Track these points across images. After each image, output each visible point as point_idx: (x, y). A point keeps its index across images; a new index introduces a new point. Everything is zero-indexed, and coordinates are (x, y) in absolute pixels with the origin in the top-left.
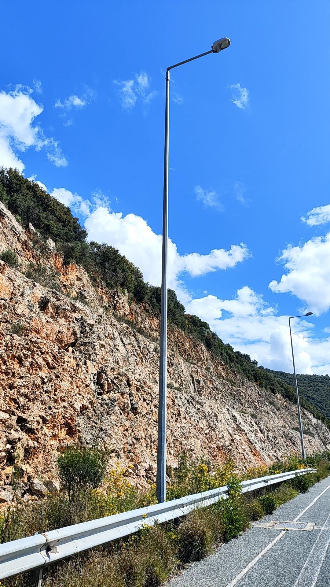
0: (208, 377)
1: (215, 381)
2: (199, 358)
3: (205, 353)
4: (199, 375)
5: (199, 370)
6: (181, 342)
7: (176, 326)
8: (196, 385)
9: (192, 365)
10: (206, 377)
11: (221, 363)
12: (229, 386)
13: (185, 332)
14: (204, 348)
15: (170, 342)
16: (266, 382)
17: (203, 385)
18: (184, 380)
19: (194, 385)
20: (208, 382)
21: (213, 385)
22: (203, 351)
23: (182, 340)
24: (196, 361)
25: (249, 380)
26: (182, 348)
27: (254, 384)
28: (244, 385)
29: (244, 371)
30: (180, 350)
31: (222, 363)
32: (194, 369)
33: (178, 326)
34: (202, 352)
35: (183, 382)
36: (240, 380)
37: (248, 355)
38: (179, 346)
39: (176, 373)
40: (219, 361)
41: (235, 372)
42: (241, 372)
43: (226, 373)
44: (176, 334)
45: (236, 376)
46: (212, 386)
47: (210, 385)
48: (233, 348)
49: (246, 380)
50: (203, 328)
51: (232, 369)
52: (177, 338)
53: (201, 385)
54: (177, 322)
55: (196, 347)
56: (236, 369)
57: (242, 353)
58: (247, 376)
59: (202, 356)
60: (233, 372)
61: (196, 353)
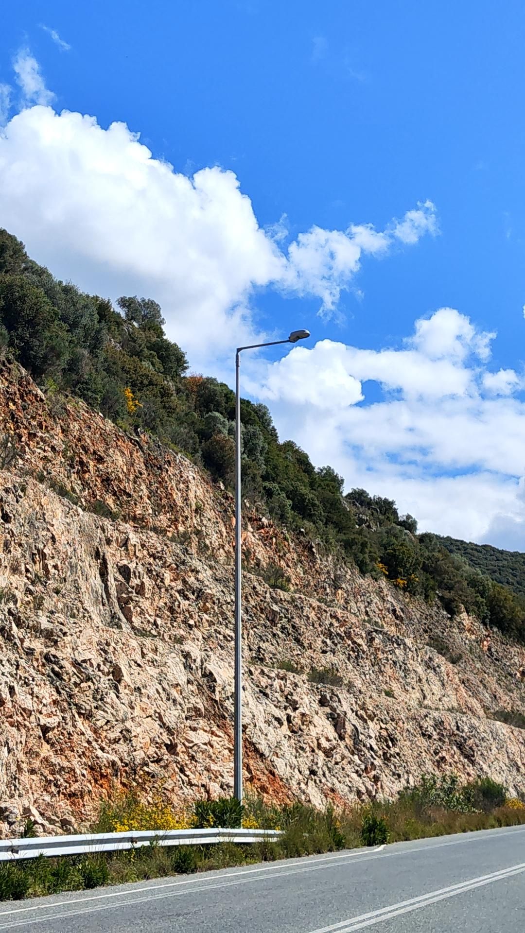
0: (170, 560)
1: (198, 572)
2: (164, 501)
3: (193, 487)
4: (131, 553)
5: (132, 535)
6: (95, 453)
7: (82, 403)
8: (112, 583)
9: (107, 523)
10: (160, 558)
11: (260, 520)
12: (254, 588)
13: (120, 421)
14: (191, 473)
15: (45, 451)
16: (427, 579)
17: (143, 583)
18: (55, 567)
19: (105, 581)
20: (168, 576)
21: (185, 582)
22: (186, 482)
23: (101, 448)
24: (151, 511)
25: (363, 573)
26: (98, 470)
27: (383, 583)
28: (341, 588)
29: (348, 545)
30: (87, 476)
31: (264, 520)
32: (116, 534)
33: (89, 404)
34: (182, 486)
35: (52, 571)
36: (328, 572)
37: (390, 500)
38: (82, 463)
39: (20, 545)
40: (254, 513)
41: (312, 547)
42: (337, 548)
43: (277, 551)
44: (75, 426)
45: (313, 561)
46: (180, 587)
47: (173, 584)
48: (342, 480)
49: (348, 572)
50: (217, 414)
51: (302, 538)
52: (79, 440)
53: (135, 582)
54: (88, 390)
55: (160, 468)
56: (318, 541)
57: (371, 496)
58: (356, 562)
59: (177, 497)
60: (305, 547)
61: (153, 488)
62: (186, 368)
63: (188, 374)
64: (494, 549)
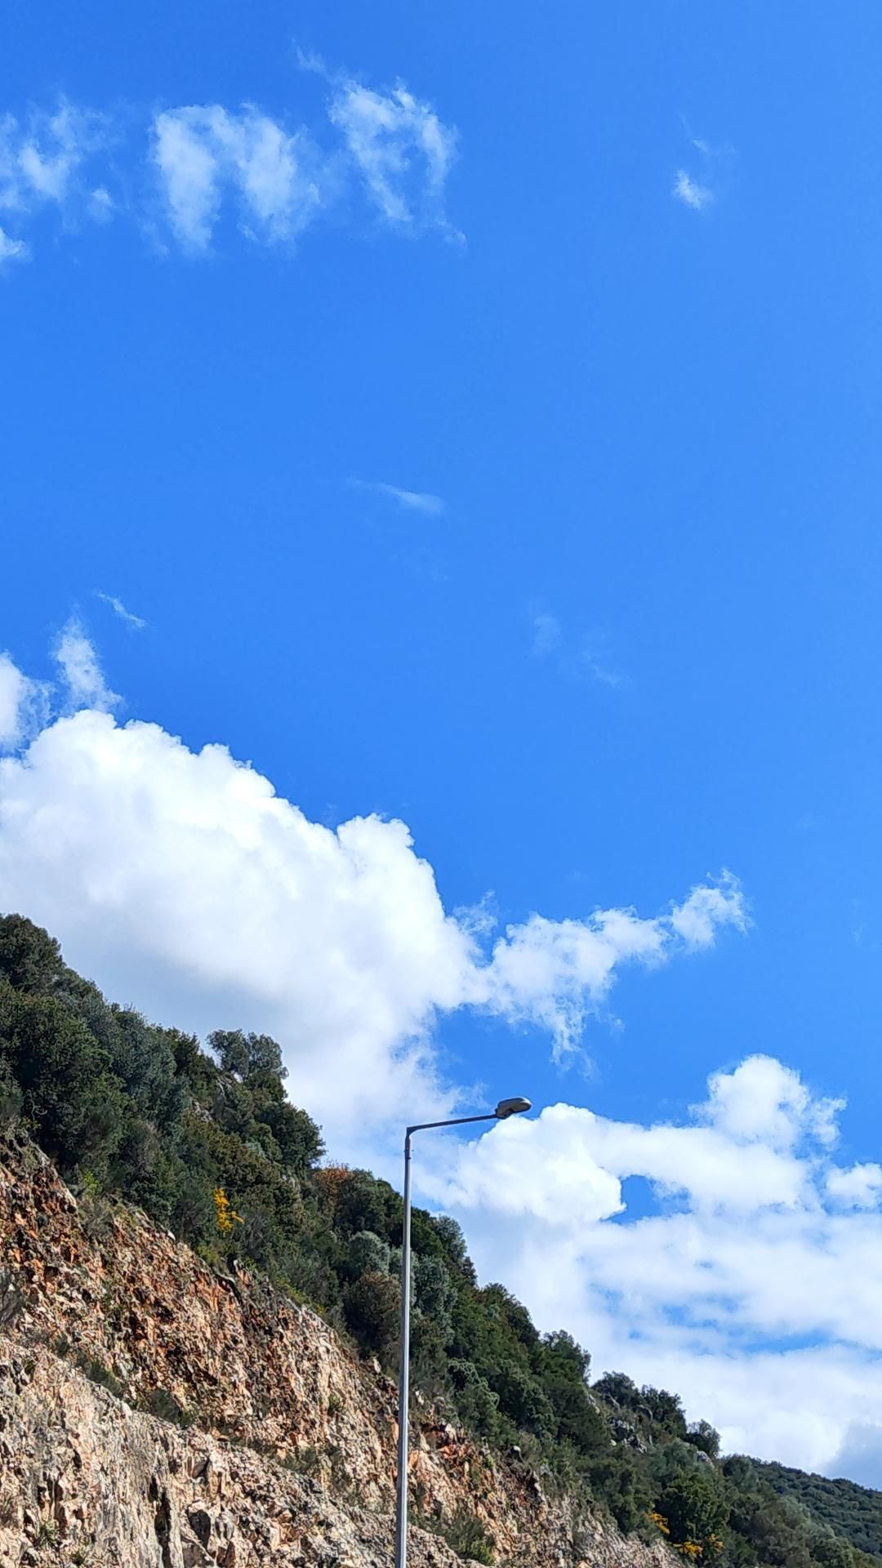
0: (280, 1503)
1: (329, 1526)
2: (275, 1393)
3: (326, 1368)
4: (213, 1489)
5: (215, 1456)
6: (157, 1303)
7: (140, 1215)
8: (176, 1545)
10: (264, 1499)
11: (442, 1428)
13: (203, 1247)
14: (324, 1342)
15: (71, 1299)
16: (738, 1545)
17: (231, 1545)
18: (78, 1514)
19: (164, 1541)
20: (276, 1532)
21: (306, 1544)
22: (314, 1358)
23: (167, 1294)
24: (250, 1411)
25: (624, 1530)
26: (161, 1335)
27: (661, 1549)
28: (586, 1559)
29: (597, 1478)
30: (141, 1345)
31: (449, 1429)
32: (187, 1453)
33: (153, 1217)
34: (306, 1364)
35: (72, 1521)
36: (562, 1529)
37: (672, 1394)
38: (134, 1322)
39: (18, 1472)
40: (431, 1417)
41: (533, 1481)
42: (578, 1484)
43: (471, 1487)
44: (125, 1256)
45: (536, 1506)
46: (297, 1555)
47: (285, 1548)
48: (587, 1357)
49: (599, 1529)
50: (371, 1236)
51: (516, 1464)
52: (132, 1280)
53: (217, 1543)
54: (152, 1191)
55: (269, 1332)
56: (544, 1468)
58: (612, 1510)
59: (297, 1384)
60: (521, 1480)
61: (257, 1368)
62: (321, 1153)
63: (323, 1163)
64: (855, 1488)
